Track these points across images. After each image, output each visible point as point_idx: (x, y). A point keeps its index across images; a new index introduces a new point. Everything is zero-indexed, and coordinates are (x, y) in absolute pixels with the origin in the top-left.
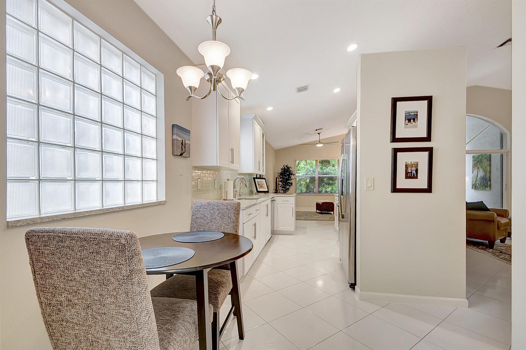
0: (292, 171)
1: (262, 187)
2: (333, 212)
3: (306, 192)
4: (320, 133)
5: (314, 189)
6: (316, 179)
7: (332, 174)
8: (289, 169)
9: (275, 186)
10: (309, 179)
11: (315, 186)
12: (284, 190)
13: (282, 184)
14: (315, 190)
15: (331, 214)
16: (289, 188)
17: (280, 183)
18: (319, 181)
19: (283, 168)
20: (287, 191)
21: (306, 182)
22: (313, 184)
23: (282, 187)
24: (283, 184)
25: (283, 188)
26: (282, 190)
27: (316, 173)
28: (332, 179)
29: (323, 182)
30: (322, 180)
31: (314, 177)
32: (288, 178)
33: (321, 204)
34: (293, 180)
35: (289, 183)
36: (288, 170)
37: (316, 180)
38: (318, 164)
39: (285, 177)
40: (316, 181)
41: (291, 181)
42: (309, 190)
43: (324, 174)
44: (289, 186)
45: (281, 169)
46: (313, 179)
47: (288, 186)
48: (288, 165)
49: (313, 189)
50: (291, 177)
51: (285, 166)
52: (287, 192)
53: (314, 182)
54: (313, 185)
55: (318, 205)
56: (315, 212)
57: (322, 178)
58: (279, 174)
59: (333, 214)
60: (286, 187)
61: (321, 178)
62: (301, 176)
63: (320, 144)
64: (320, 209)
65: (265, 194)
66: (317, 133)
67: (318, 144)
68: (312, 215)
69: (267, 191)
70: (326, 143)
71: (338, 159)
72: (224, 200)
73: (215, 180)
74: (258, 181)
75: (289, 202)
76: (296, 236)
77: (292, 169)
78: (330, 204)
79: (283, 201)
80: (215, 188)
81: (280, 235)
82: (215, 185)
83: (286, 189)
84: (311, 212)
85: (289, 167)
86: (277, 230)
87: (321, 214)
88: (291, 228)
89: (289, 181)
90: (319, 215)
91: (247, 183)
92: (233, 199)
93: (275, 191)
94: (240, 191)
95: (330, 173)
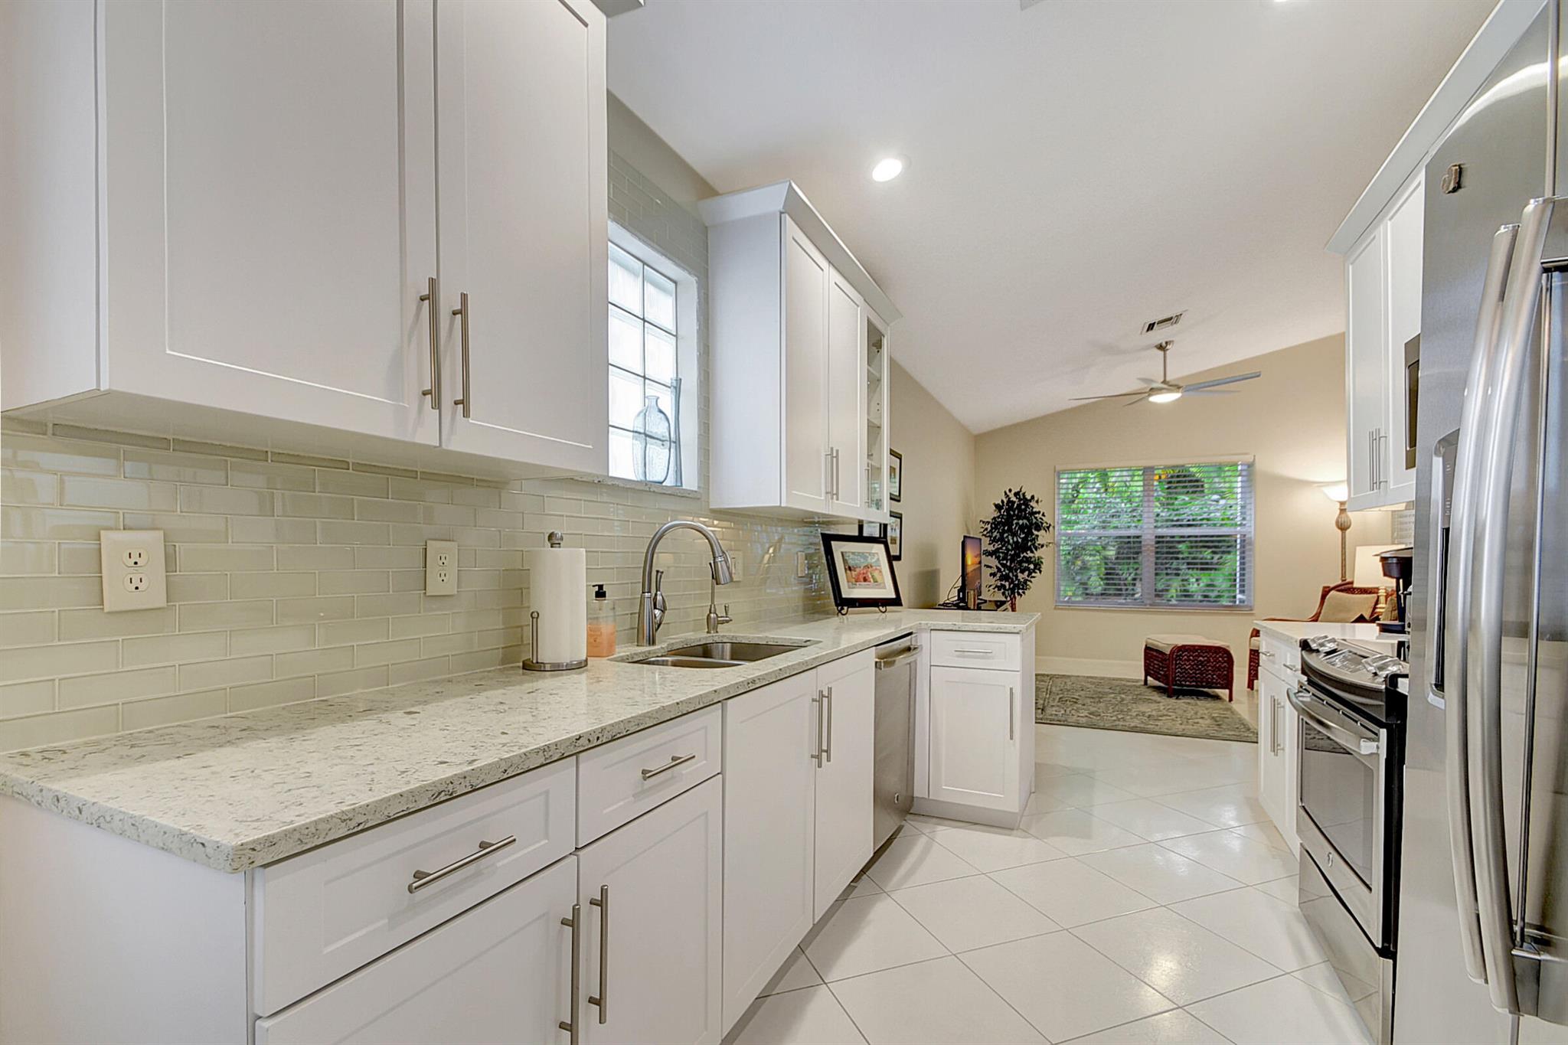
0: (1039, 512)
1: (865, 580)
2: (1227, 691)
3: (1102, 594)
4: (1166, 343)
5: (1134, 585)
6: (1144, 543)
7: (1215, 525)
8: (1027, 506)
10: (1114, 546)
11: (1138, 572)
12: (1007, 587)
13: (1000, 566)
14: (1139, 590)
15: (1217, 698)
16: (1026, 581)
18: (1157, 553)
19: (1005, 501)
20: (1021, 591)
21: (1105, 558)
22: (1131, 566)
23: (999, 575)
24: (1003, 565)
25: (1003, 583)
27: (1146, 520)
28: (1216, 547)
29: (1177, 559)
30: (1170, 548)
31: (1134, 537)
32: (1026, 539)
33: (1169, 653)
34: (1044, 547)
35: (1028, 560)
36: (1026, 509)
37: (1143, 549)
38: (1153, 485)
39: (1010, 537)
40: (1144, 554)
41: (1037, 554)
42: (1115, 584)
43: (1181, 526)
44: (1027, 573)
45: (997, 506)
46: (1132, 545)
47: (1022, 572)
48: (1023, 491)
49: (1130, 587)
50: (1037, 536)
51: (1012, 496)
52: (1019, 594)
53: (1134, 558)
54: (1131, 570)
55: (1152, 656)
56: (1139, 681)
57: (1172, 542)
58: (989, 527)
59: (1228, 699)
60: (1017, 576)
61: (1167, 542)
62: (1080, 535)
63: (1169, 391)
64: (1162, 673)
65: (881, 613)
66: (1156, 346)
67: (1158, 391)
68: (1123, 700)
69: (894, 596)
70: (1196, 386)
71: (1249, 459)
72: (524, 668)
73: (426, 542)
74: (846, 552)
75: (989, 658)
76: (1030, 837)
77: (1040, 503)
78: (1215, 652)
79: (962, 653)
80: (427, 594)
81: (946, 822)
82: (426, 571)
83: (1015, 585)
84: (1121, 680)
85: (1029, 497)
86: (931, 797)
87: (1170, 696)
88: (1001, 798)
89: (1029, 552)
90: (1159, 699)
91: (720, 561)
92: (586, 661)
93: (956, 598)
94: (710, 604)
95: (1208, 520)
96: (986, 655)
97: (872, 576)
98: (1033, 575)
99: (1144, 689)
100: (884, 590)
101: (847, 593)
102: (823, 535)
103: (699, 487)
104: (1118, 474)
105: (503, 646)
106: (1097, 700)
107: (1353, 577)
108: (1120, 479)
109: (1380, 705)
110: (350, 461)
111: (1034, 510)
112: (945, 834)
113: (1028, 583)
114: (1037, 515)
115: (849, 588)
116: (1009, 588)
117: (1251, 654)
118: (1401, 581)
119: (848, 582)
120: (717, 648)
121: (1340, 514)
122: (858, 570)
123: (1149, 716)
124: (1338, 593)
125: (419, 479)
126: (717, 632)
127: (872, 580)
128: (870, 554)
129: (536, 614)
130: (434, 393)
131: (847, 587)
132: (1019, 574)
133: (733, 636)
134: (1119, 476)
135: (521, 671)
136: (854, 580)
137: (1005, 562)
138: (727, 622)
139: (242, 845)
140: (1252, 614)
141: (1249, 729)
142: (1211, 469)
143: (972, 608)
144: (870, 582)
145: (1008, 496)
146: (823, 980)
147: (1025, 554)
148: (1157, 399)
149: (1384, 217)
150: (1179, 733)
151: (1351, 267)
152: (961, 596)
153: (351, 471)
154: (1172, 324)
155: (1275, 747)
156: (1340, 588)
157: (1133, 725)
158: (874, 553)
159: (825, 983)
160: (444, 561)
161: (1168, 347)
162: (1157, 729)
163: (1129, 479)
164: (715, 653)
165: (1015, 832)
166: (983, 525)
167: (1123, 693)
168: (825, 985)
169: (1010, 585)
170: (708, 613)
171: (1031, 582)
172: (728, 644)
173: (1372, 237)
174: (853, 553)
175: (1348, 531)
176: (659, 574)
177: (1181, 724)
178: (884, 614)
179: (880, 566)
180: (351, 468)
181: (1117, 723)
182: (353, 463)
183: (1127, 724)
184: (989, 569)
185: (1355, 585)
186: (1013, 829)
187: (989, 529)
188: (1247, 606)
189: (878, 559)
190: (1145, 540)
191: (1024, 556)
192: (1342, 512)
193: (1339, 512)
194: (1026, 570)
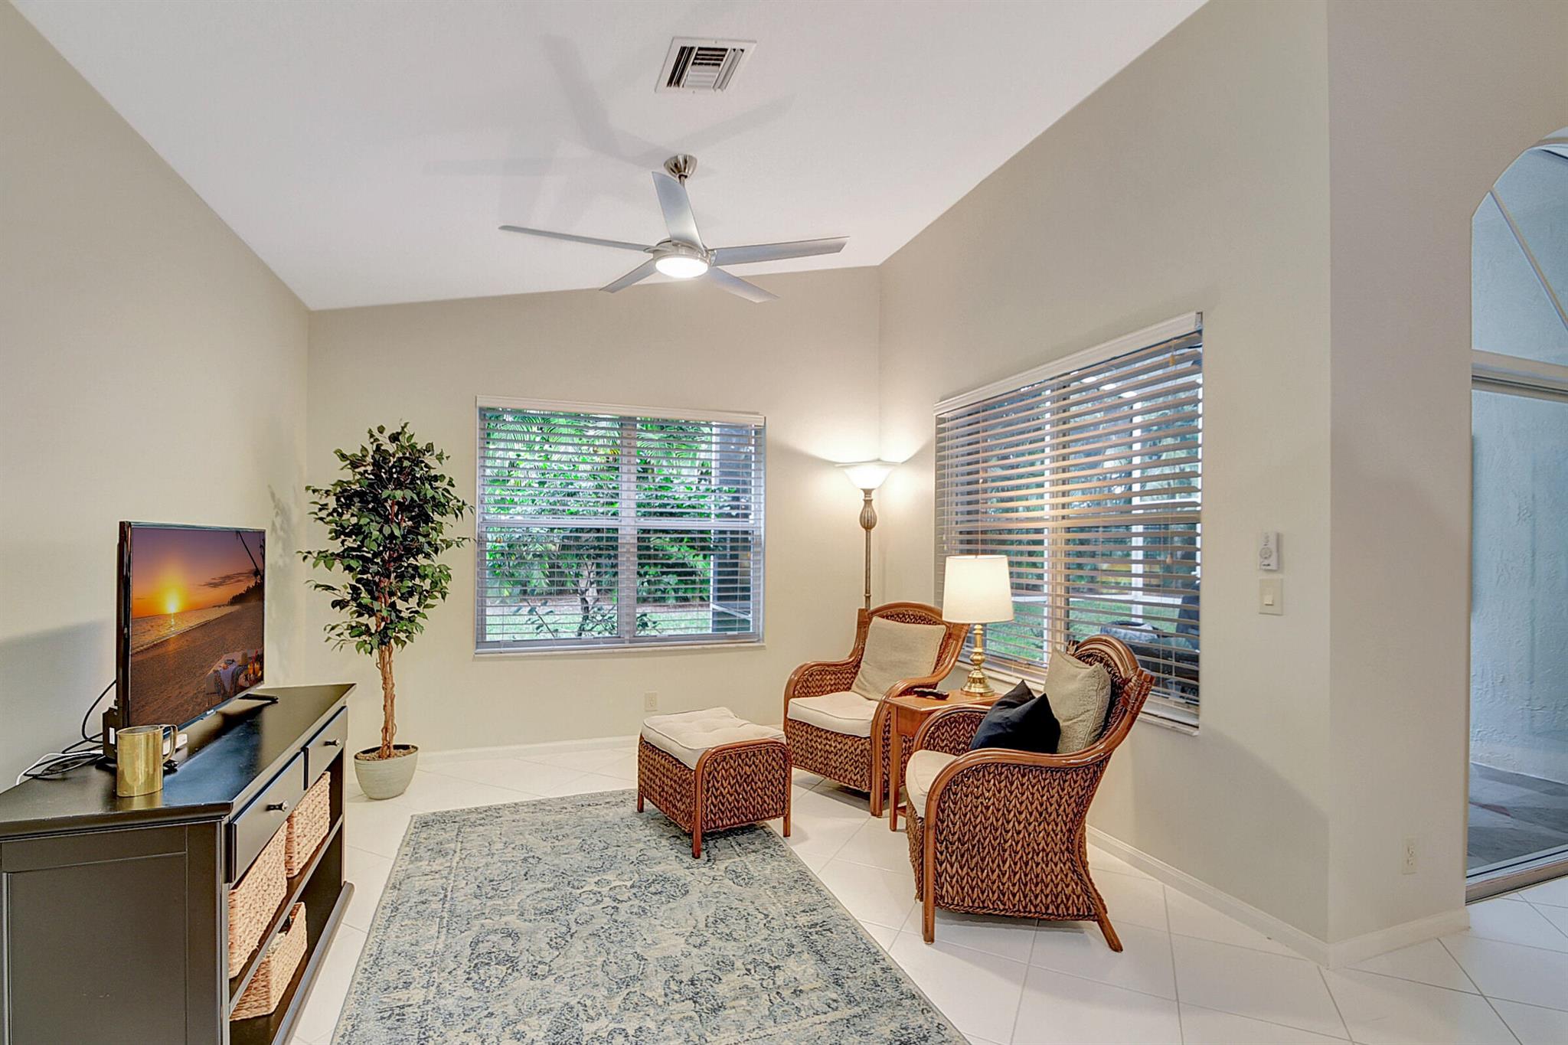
0: (443, 476)
2: (782, 822)
8: (417, 462)
13: (356, 587)
15: (769, 834)
16: (413, 615)
18: (640, 557)
19: (371, 449)
20: (402, 634)
23: (353, 604)
24: (362, 583)
25: (363, 620)
27: (623, 502)
31: (606, 530)
32: (413, 531)
34: (453, 547)
35: (419, 573)
36: (413, 469)
37: (619, 551)
40: (623, 564)
41: (438, 560)
43: (662, 515)
44: (415, 597)
46: (601, 543)
47: (405, 598)
48: (409, 431)
50: (438, 525)
52: (398, 641)
57: (655, 534)
58: (332, 502)
59: (782, 836)
61: (652, 538)
62: (518, 525)
71: (755, 421)
77: (444, 460)
83: (390, 625)
85: (422, 448)
89: (421, 557)
98: (429, 601)
111: (433, 473)
113: (419, 618)
114: (437, 484)
121: (865, 506)
124: (885, 621)
132: (399, 603)
137: (366, 577)
145: (376, 440)
147: (412, 561)
156: (884, 613)
166: (317, 499)
169: (378, 625)
171: (425, 616)
175: (873, 531)
184: (328, 593)
187: (332, 506)
190: (624, 536)
191: (410, 565)
192: (868, 502)
193: (863, 503)
194: (411, 594)
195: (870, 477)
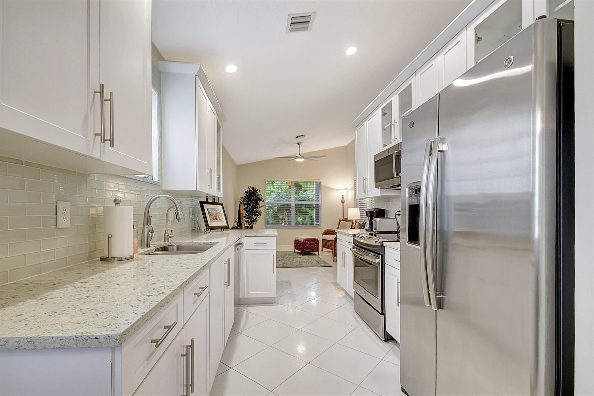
0: (260, 195)
1: (216, 219)
2: (318, 252)
4: (300, 143)
6: (292, 206)
8: (256, 192)
9: (237, 216)
10: (277, 207)
12: (250, 221)
13: (247, 214)
16: (256, 219)
17: (245, 212)
18: (296, 209)
19: (249, 190)
20: (254, 223)
23: (247, 217)
24: (248, 213)
25: (248, 220)
26: (247, 222)
27: (292, 199)
29: (301, 211)
30: (300, 208)
31: (289, 204)
32: (256, 204)
33: (302, 241)
34: (262, 207)
35: (257, 212)
36: (256, 194)
39: (251, 203)
40: (291, 209)
41: (260, 209)
43: (301, 201)
44: (256, 216)
45: (246, 192)
47: (255, 216)
48: (255, 187)
50: (259, 203)
51: (251, 189)
52: (254, 224)
55: (297, 242)
56: (293, 251)
59: (318, 255)
60: (253, 217)
61: (298, 206)
63: (301, 158)
64: (300, 248)
65: (222, 232)
66: (297, 143)
67: (298, 157)
68: (290, 258)
69: (226, 225)
70: (308, 157)
71: (319, 181)
72: (101, 260)
73: (57, 202)
74: (209, 209)
75: (266, 245)
76: (278, 305)
77: (260, 192)
78: (315, 240)
79: (256, 244)
80: (58, 227)
81: (251, 305)
82: (57, 216)
83: (252, 221)
84: (288, 251)
85: (257, 190)
86: (246, 297)
87: (303, 255)
88: (270, 293)
89: (257, 209)
90: (300, 257)
91: (180, 212)
92: (134, 255)
93: (237, 225)
94: (165, 229)
95: (308, 199)
96: (265, 244)
97: (219, 218)
98: (258, 217)
99: (295, 254)
100: (223, 223)
101: (211, 224)
102: (200, 202)
103: (159, 180)
104: (277, 183)
105: (88, 251)
106: (283, 258)
107: (347, 217)
108: (278, 185)
109: (379, 250)
110: (23, 160)
111: (259, 194)
112: (251, 309)
113: (257, 220)
114: (259, 196)
115: (211, 222)
116: (250, 222)
117: (322, 240)
118: (370, 218)
119: (210, 220)
120: (169, 247)
122: (213, 215)
123: (299, 262)
125: (53, 171)
126: (169, 241)
127: (218, 219)
128: (217, 209)
129: (110, 235)
130: (102, 135)
131: (210, 222)
132: (254, 217)
133: (177, 243)
134: (278, 184)
135: (100, 262)
136: (212, 219)
137: (248, 212)
138: (173, 237)
139: (122, 333)
140: (321, 228)
141: (326, 263)
142: (304, 183)
143: (243, 228)
144: (218, 220)
145: (249, 189)
146: (230, 367)
147: (256, 209)
148: (297, 160)
149: (366, 120)
150: (309, 266)
151: (357, 131)
152: (239, 225)
153: (23, 165)
154: (303, 137)
155: (344, 265)
156: (344, 220)
157: (296, 265)
158: (218, 209)
159: (231, 368)
160: (65, 211)
161: (301, 144)
162: (303, 266)
163: (281, 185)
164: (169, 249)
165: (274, 304)
166: (241, 199)
167: (290, 256)
168: (231, 369)
169: (250, 220)
170: (164, 233)
171: (258, 219)
172: (175, 246)
173: (363, 125)
174: (211, 209)
175: (344, 204)
176: (150, 217)
177: (309, 263)
178: (223, 232)
179: (221, 214)
180: (23, 164)
181: (291, 265)
182: (24, 161)
183: (294, 265)
185: (348, 219)
186: (273, 303)
187: (243, 200)
188: (320, 226)
189: (220, 211)
190: (292, 205)
191: (255, 210)
192: (343, 198)
193: (342, 198)
194: (256, 215)
195: (344, 192)
